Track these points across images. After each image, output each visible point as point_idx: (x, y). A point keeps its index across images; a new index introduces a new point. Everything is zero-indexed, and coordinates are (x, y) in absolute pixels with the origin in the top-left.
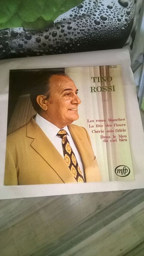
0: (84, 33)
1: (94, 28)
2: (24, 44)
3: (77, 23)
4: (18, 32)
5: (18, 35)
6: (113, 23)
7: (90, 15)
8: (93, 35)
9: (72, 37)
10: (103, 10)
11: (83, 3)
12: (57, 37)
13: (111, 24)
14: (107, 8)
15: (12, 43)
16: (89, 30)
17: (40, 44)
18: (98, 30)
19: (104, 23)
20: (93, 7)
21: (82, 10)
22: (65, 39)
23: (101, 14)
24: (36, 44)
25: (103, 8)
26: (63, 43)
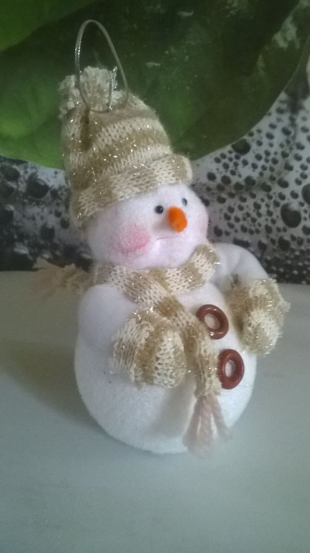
3: (226, 210)
4: (49, 184)
5: (48, 193)
15: (24, 216)
20: (280, 150)
21: (245, 163)
23: (306, 177)
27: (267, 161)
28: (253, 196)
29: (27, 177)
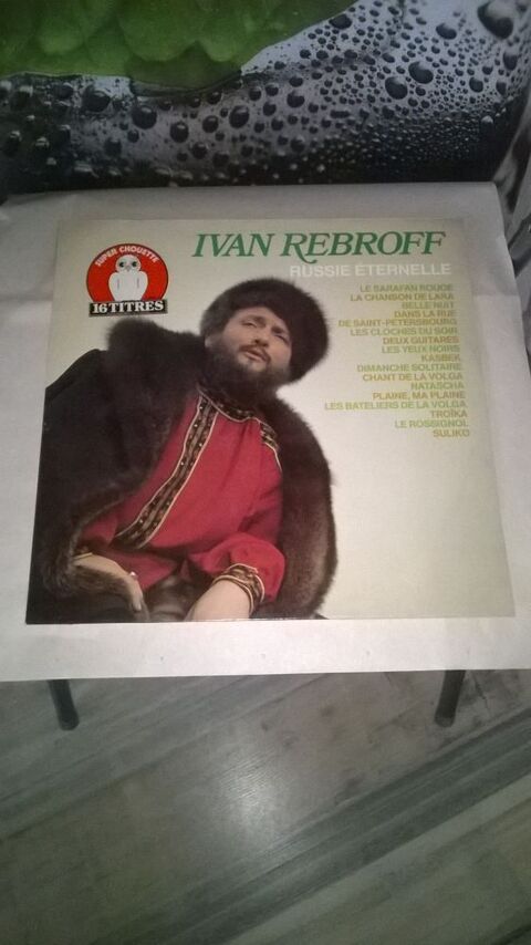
0: (345, 127)
1: (385, 110)
2: (125, 141)
3: (322, 86)
4: (111, 95)
5: (110, 105)
6: (453, 96)
7: (373, 57)
8: (375, 137)
9: (301, 138)
10: (420, 42)
11: (353, 10)
12: (248, 130)
13: (446, 99)
14: (437, 37)
15: (83, 133)
16: (364, 115)
17: (183, 147)
18: (398, 119)
19: (421, 92)
20: (385, 27)
21: (345, 37)
22: (274, 141)
23: (414, 55)
24: (171, 147)
25: (423, 33)
26: (266, 154)
27: (370, 36)
28: (355, 69)
29: (82, 91)
